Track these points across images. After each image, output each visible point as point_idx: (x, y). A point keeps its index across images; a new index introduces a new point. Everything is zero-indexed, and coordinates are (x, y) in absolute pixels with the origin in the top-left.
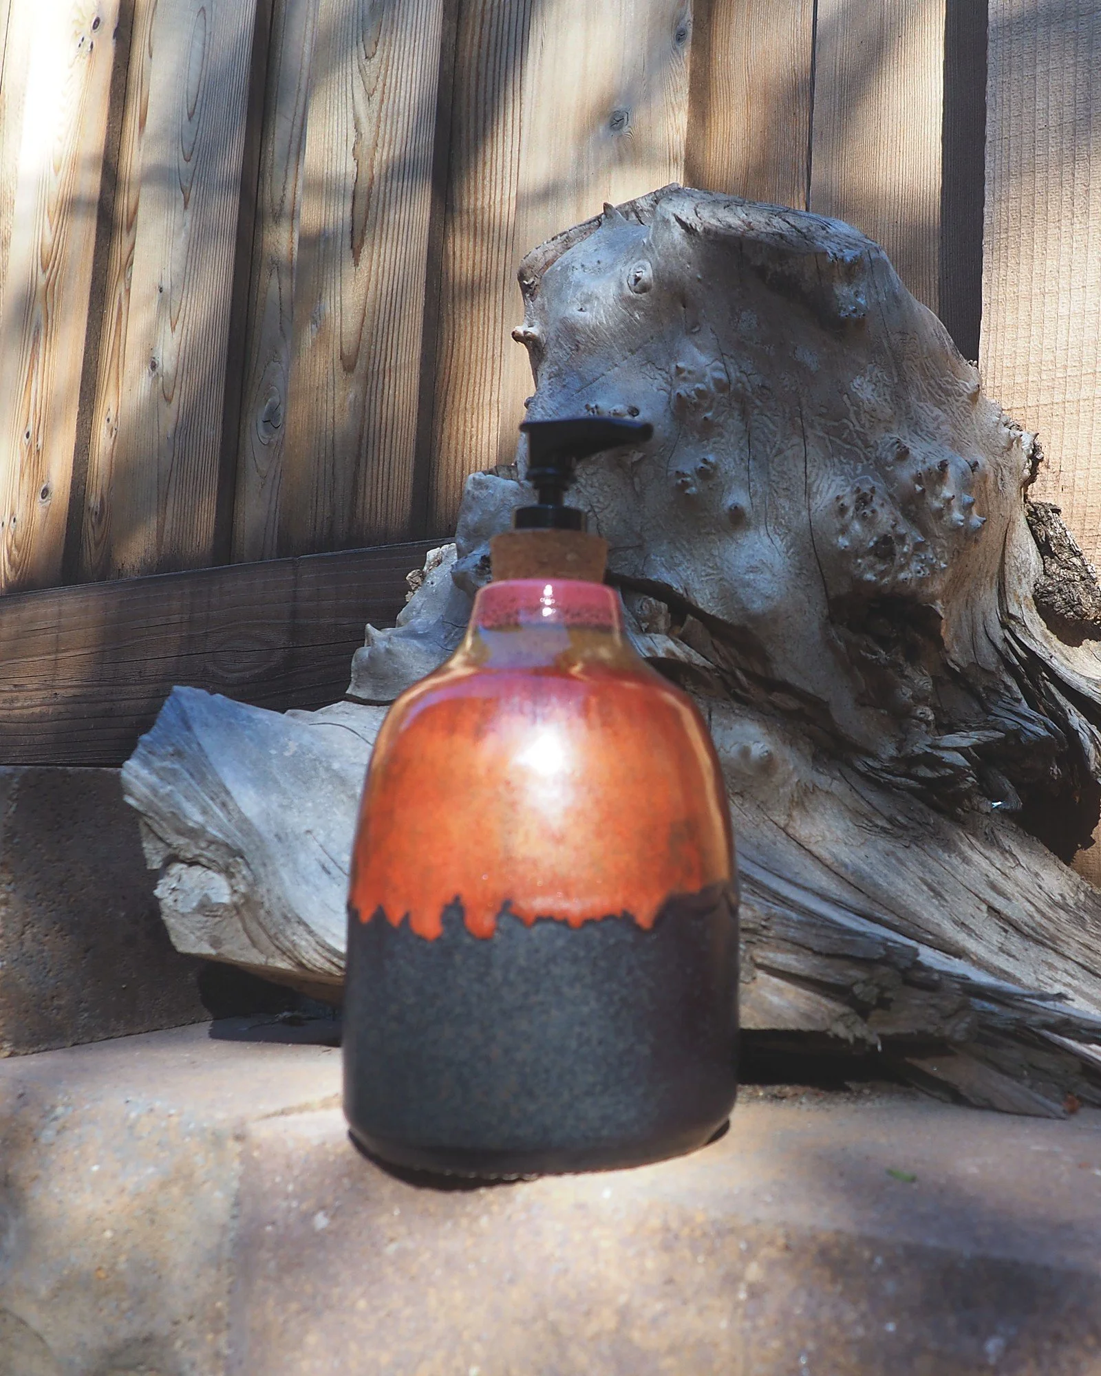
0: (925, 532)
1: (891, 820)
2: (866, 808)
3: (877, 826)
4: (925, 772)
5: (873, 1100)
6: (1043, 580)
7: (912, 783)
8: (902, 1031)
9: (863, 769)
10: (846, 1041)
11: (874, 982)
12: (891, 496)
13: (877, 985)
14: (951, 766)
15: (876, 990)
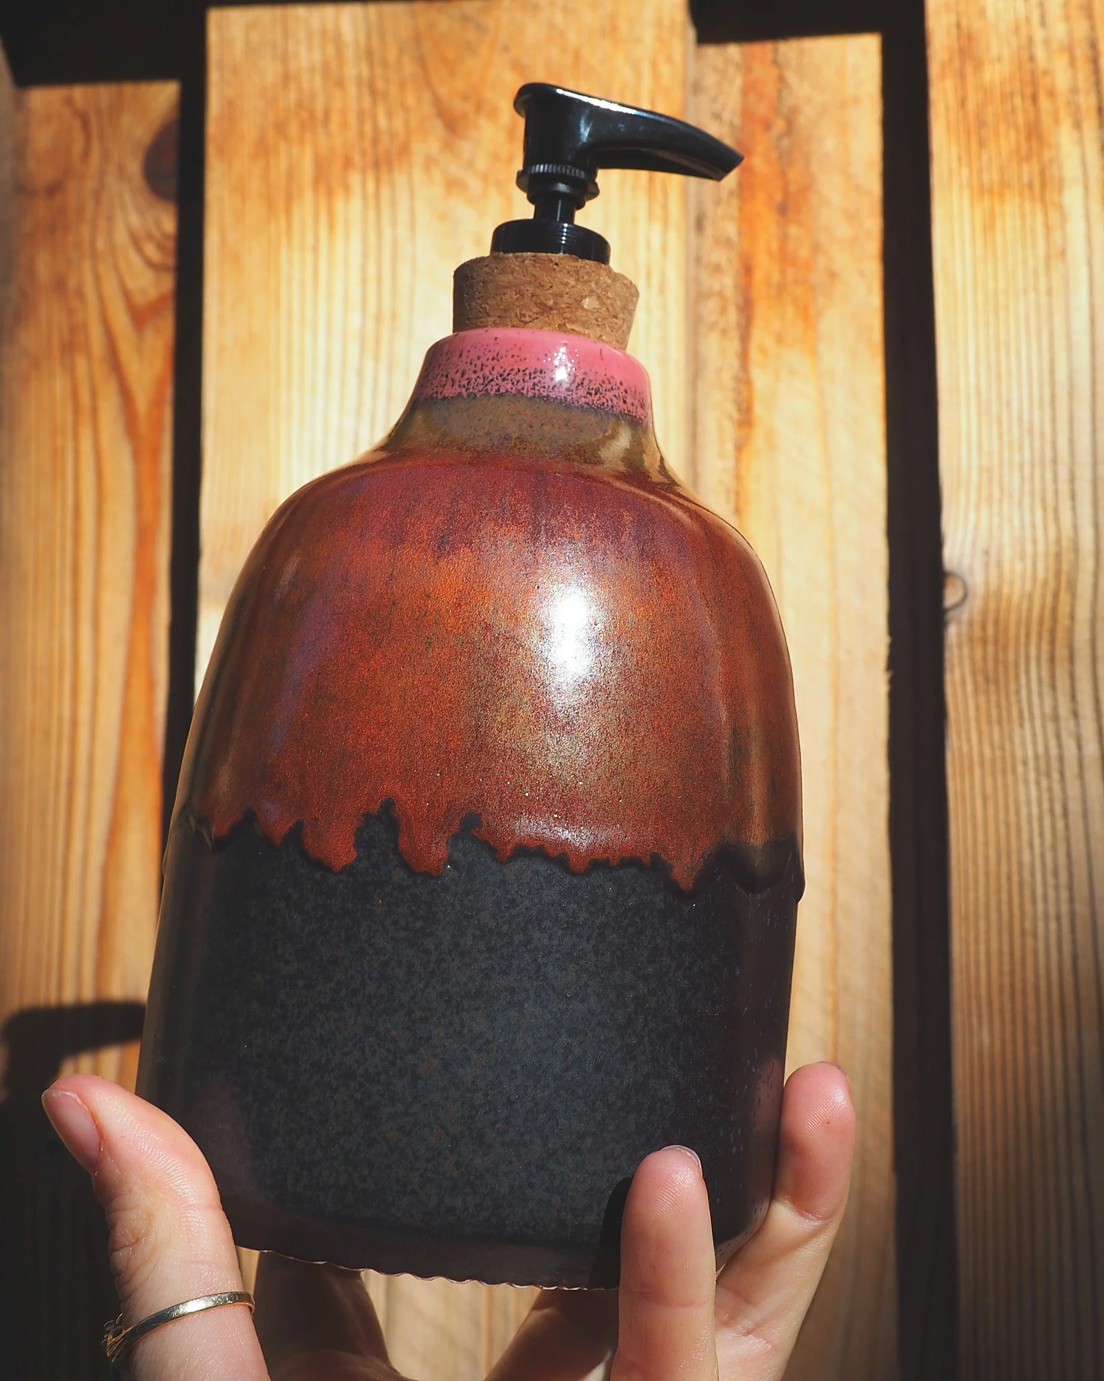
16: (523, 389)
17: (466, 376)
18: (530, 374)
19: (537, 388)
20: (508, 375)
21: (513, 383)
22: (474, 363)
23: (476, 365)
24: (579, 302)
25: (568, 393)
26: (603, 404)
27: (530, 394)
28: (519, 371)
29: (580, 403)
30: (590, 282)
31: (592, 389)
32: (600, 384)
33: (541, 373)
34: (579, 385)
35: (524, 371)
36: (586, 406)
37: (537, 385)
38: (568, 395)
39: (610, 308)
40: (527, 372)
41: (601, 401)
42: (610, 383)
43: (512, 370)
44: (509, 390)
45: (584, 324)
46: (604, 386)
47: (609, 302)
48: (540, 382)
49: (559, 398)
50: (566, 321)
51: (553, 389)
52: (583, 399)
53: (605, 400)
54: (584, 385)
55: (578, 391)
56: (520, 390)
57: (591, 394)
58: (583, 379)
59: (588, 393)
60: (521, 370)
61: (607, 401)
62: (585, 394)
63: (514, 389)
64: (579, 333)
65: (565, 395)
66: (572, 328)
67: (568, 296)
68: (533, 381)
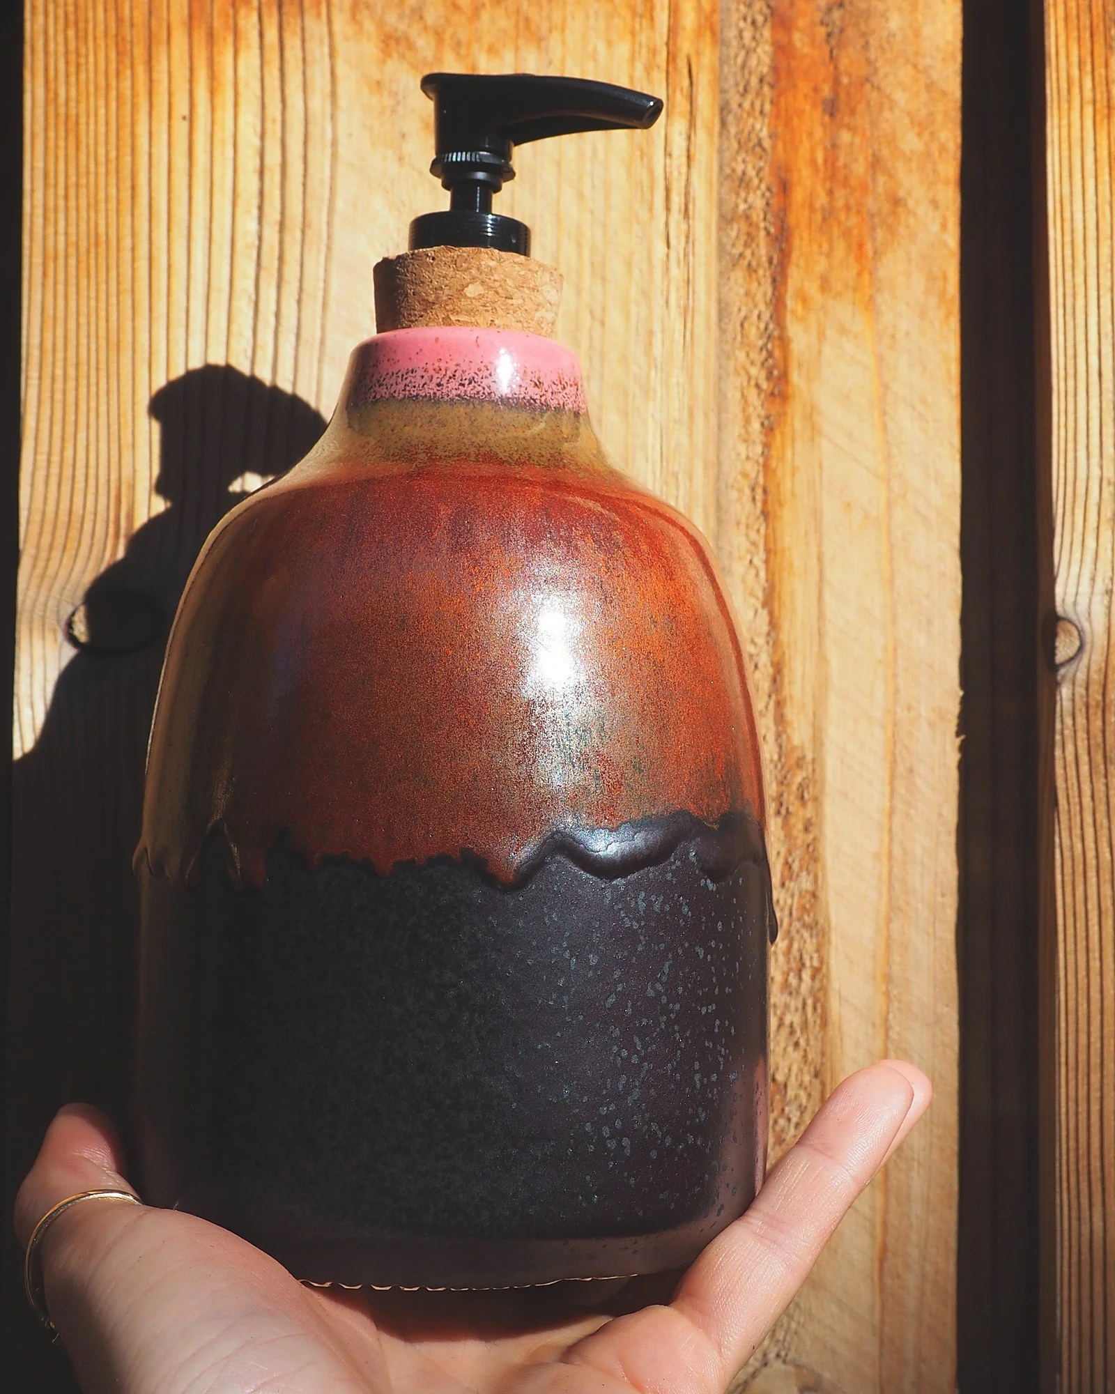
16: (395, 392)
18: (403, 375)
19: (408, 388)
20: (384, 379)
24: (461, 291)
25: (438, 388)
26: (478, 393)
27: (401, 396)
28: (393, 374)
29: (451, 396)
30: (471, 269)
31: (466, 379)
32: (475, 373)
33: (412, 373)
34: (450, 378)
35: (397, 374)
36: (457, 398)
37: (408, 386)
38: (438, 390)
39: (500, 290)
40: (400, 374)
41: (476, 389)
42: (487, 370)
43: (387, 374)
44: (383, 395)
45: (469, 313)
46: (480, 374)
47: (497, 284)
48: (411, 382)
49: (428, 395)
50: (449, 313)
51: (423, 387)
52: (454, 392)
53: (480, 388)
54: (456, 377)
55: (449, 385)
56: (392, 394)
57: (463, 385)
58: (456, 371)
59: (460, 384)
60: (395, 373)
61: (484, 388)
62: (457, 387)
63: (387, 393)
64: (466, 323)
65: (435, 391)
66: (457, 319)
67: (448, 287)
68: (405, 382)
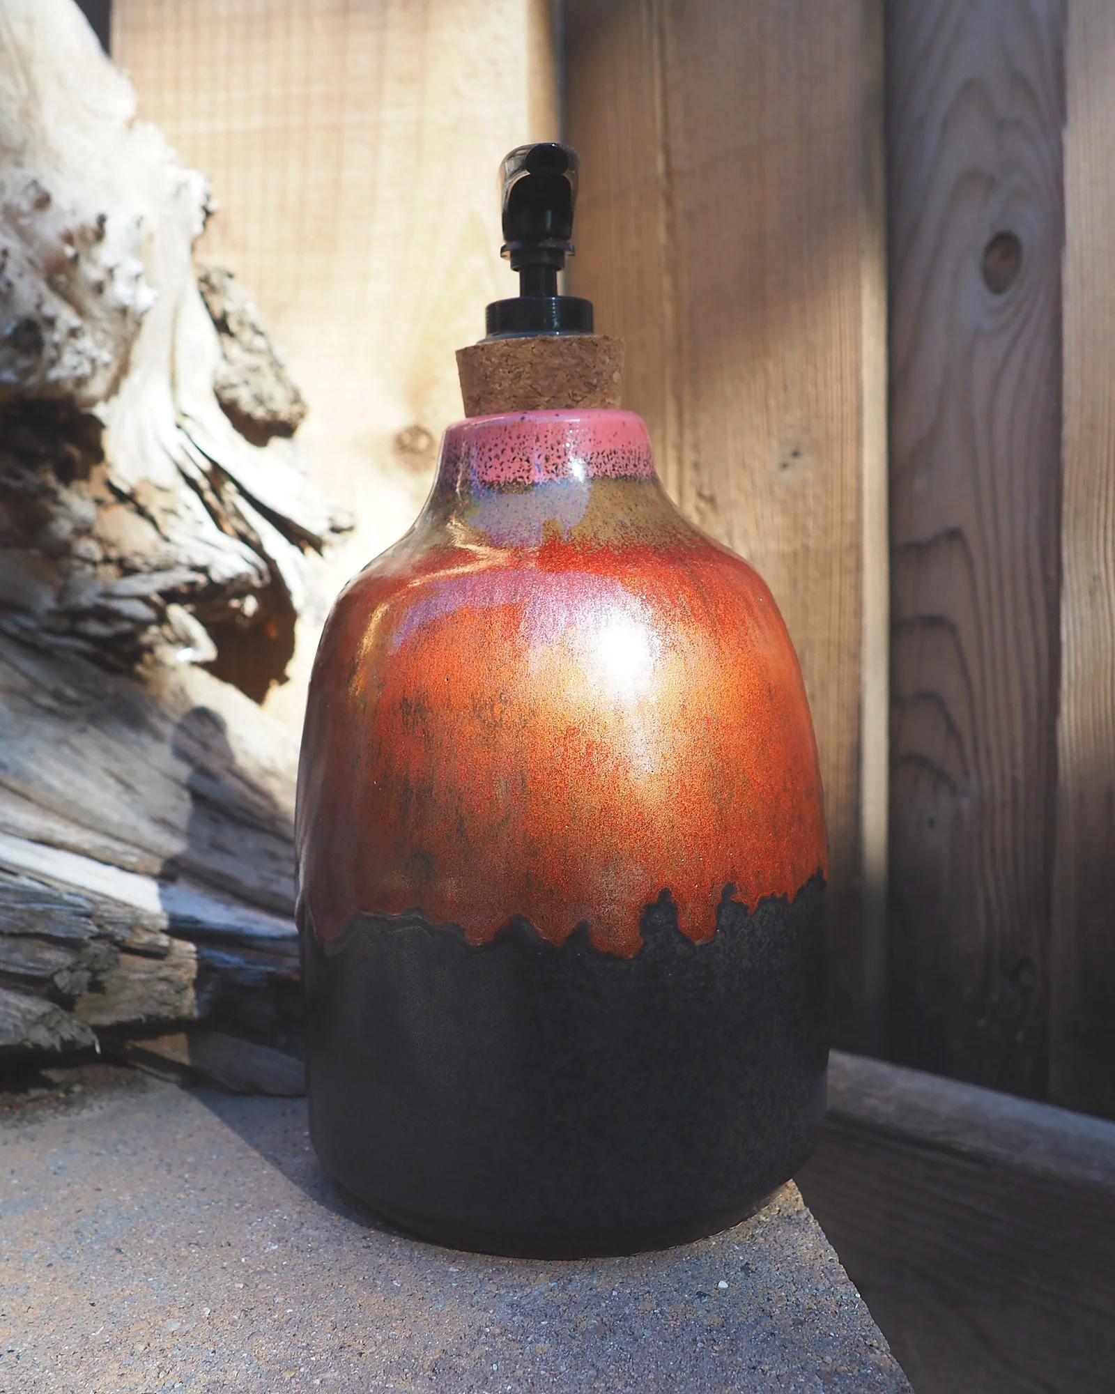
0: (80, 312)
1: (57, 695)
2: (22, 683)
3: (38, 706)
4: (95, 628)
5: (90, 1107)
6: (224, 368)
7: (81, 645)
8: (124, 1018)
9: (12, 629)
10: (52, 1048)
11: (84, 965)
12: (31, 262)
13: (88, 969)
14: (131, 619)
15: (87, 975)
17: (551, 462)
19: (616, 468)
20: (591, 458)
21: (597, 466)
22: (555, 448)
23: (558, 450)
28: (598, 454)
35: (602, 453)
40: (605, 454)
43: (593, 453)
44: (596, 473)
59: (644, 465)
60: (600, 453)
63: (600, 472)
65: (637, 472)
66: (608, 402)
68: (611, 462)
